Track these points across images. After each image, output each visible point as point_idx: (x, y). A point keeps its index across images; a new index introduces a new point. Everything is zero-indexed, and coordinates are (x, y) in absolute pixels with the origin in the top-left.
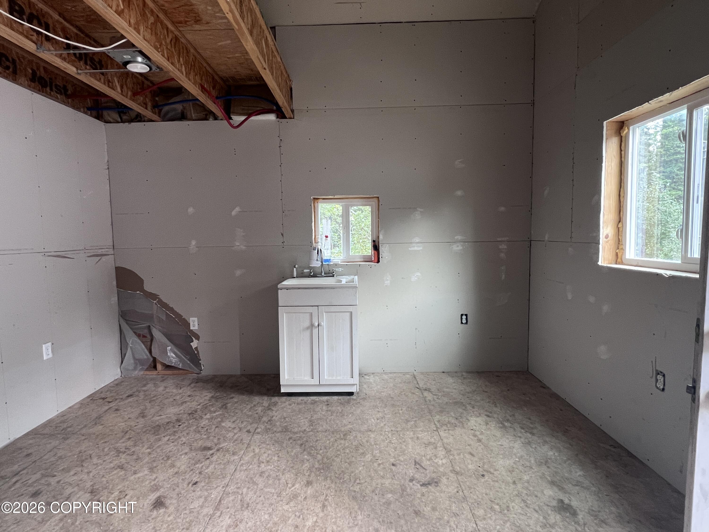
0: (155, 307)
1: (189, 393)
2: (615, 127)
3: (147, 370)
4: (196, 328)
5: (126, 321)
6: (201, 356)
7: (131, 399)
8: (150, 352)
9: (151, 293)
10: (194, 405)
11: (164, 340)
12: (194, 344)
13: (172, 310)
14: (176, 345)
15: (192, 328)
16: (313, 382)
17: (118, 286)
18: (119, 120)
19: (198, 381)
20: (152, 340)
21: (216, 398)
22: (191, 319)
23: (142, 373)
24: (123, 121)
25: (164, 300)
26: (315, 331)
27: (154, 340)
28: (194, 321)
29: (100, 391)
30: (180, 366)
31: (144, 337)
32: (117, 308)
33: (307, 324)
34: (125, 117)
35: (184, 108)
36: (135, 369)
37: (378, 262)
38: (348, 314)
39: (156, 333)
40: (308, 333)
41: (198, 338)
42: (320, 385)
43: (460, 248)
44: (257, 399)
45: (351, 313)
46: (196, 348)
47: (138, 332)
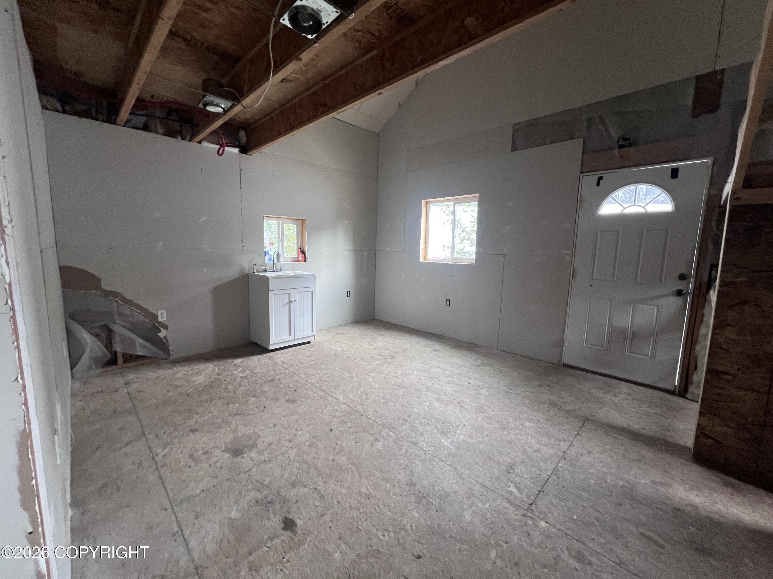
0: (115, 304)
2: (425, 203)
4: (165, 319)
6: (171, 344)
9: (111, 292)
12: (162, 334)
13: (137, 306)
14: (142, 337)
15: (160, 320)
16: (290, 338)
17: (64, 287)
18: (60, 109)
22: (159, 312)
23: (97, 371)
24: (64, 112)
25: (128, 297)
26: (292, 305)
27: (115, 336)
28: (162, 314)
30: (150, 355)
31: (98, 335)
33: (287, 301)
34: (67, 108)
35: (147, 120)
37: (305, 261)
38: (310, 293)
39: (119, 329)
40: (287, 307)
41: (166, 327)
42: (295, 340)
43: (347, 254)
45: (312, 292)
46: (164, 337)
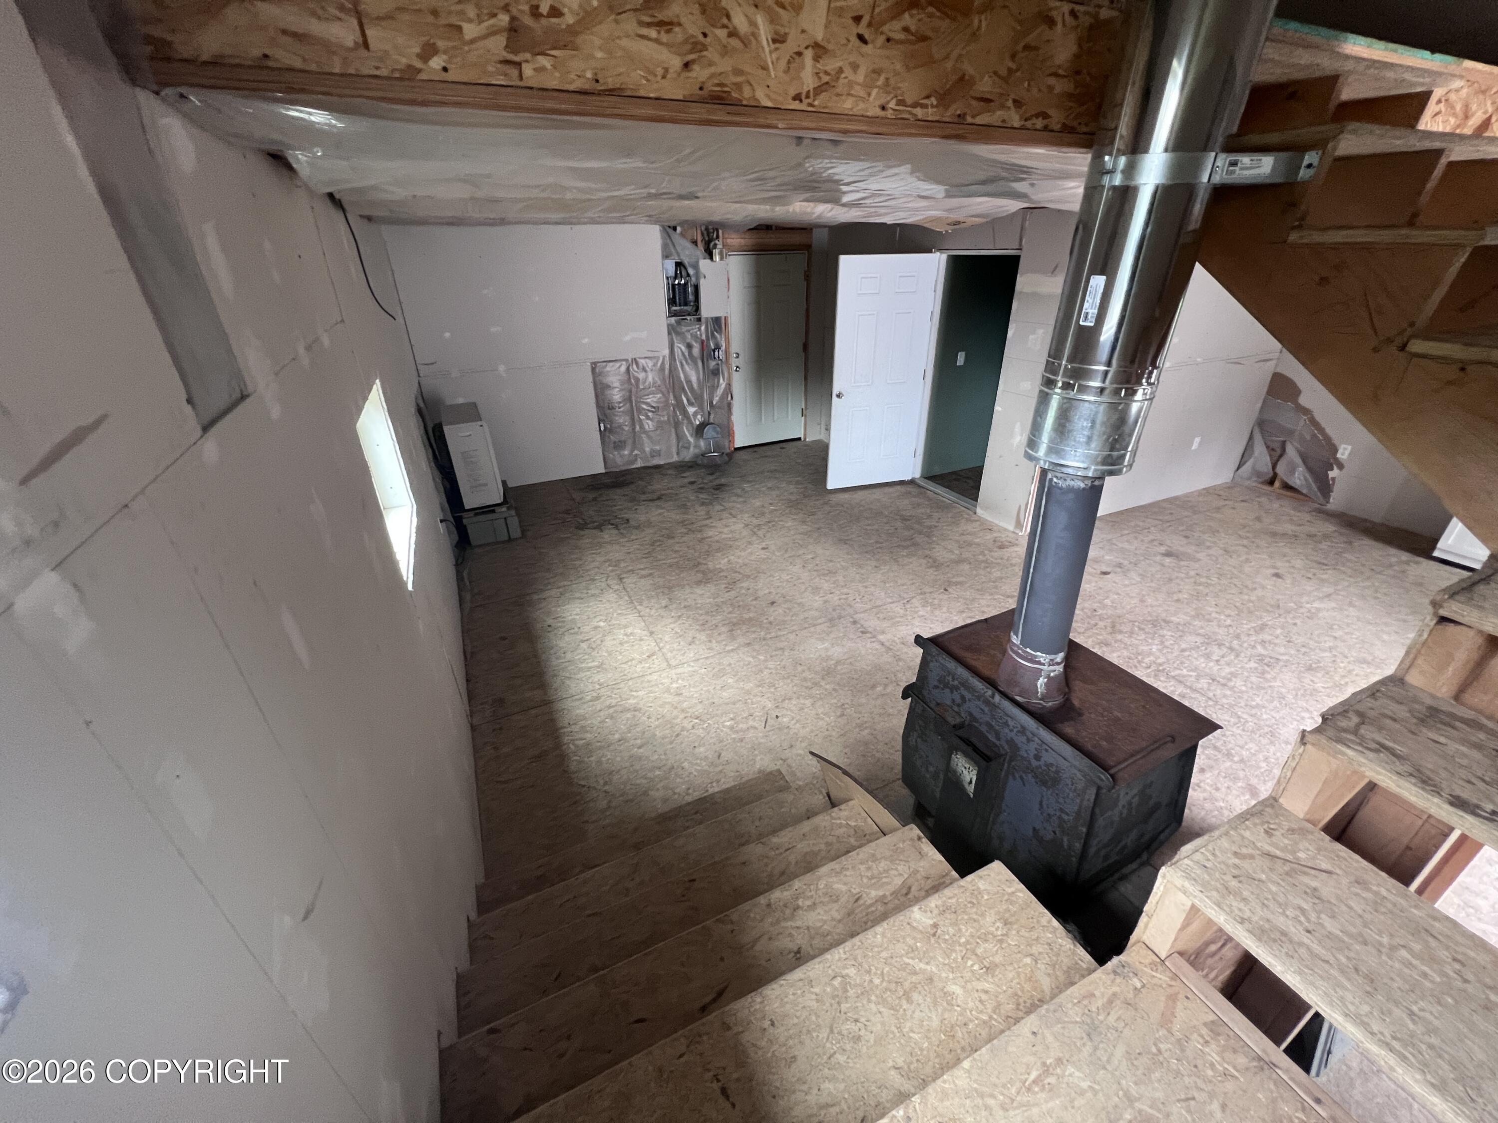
0: (1302, 423)
1: (1308, 519)
3: (1263, 483)
4: (1345, 457)
5: (1263, 432)
6: (1336, 489)
7: (1243, 504)
8: (1274, 466)
9: (1304, 408)
10: (1313, 530)
11: (1298, 461)
12: (1333, 473)
13: (1322, 430)
14: (1310, 469)
15: (1339, 455)
17: (1269, 393)
19: (1320, 511)
20: (1281, 456)
21: (1341, 534)
22: (1343, 446)
23: (1254, 484)
25: (1318, 419)
27: (1285, 456)
28: (1345, 449)
29: (1214, 488)
30: (1305, 491)
31: (1273, 450)
32: (1257, 413)
36: (1249, 479)
39: (1291, 451)
41: (1341, 468)
44: (1393, 551)
46: (1333, 479)
47: (1269, 443)
